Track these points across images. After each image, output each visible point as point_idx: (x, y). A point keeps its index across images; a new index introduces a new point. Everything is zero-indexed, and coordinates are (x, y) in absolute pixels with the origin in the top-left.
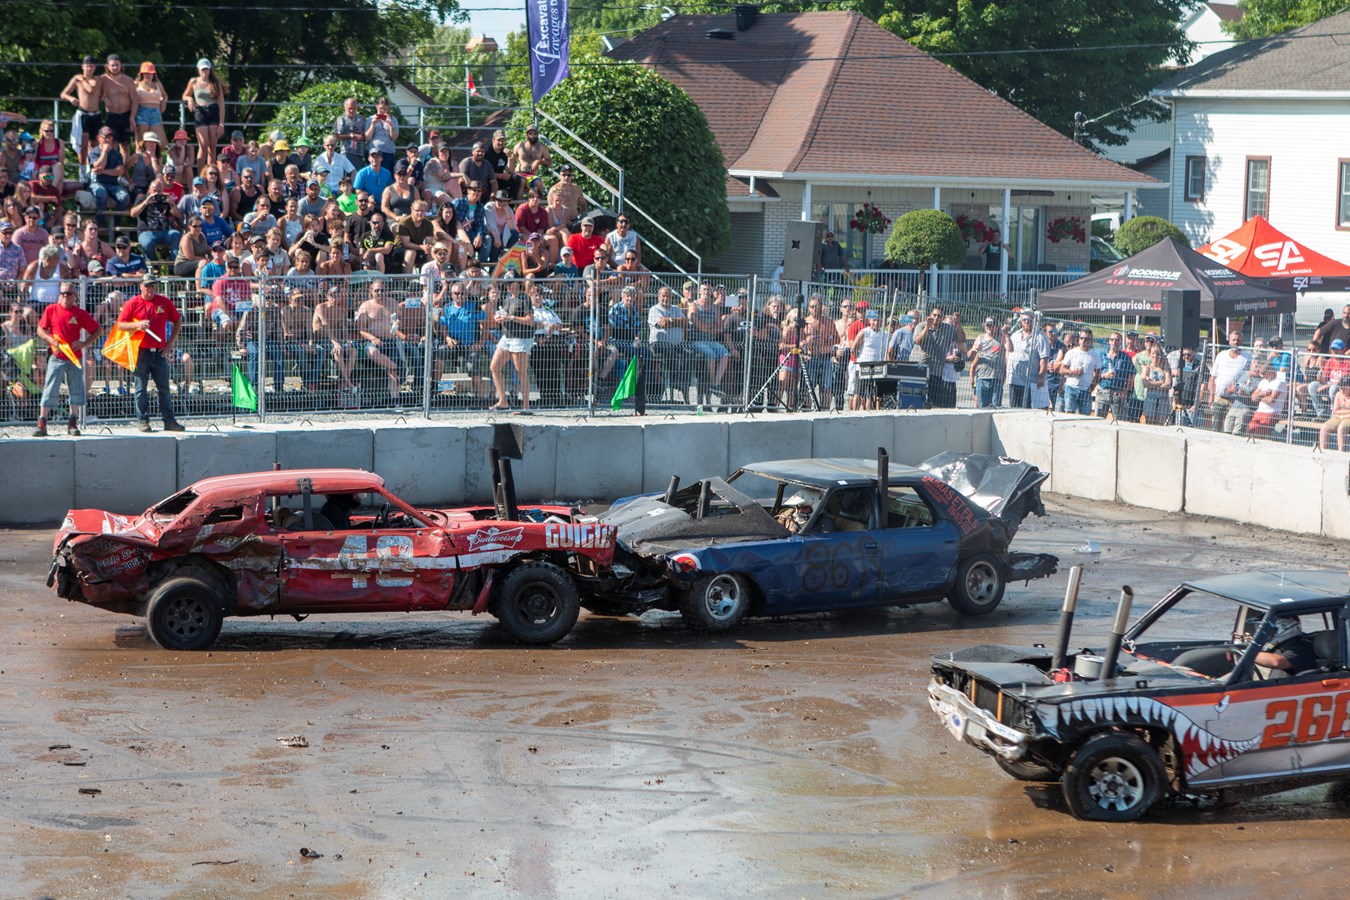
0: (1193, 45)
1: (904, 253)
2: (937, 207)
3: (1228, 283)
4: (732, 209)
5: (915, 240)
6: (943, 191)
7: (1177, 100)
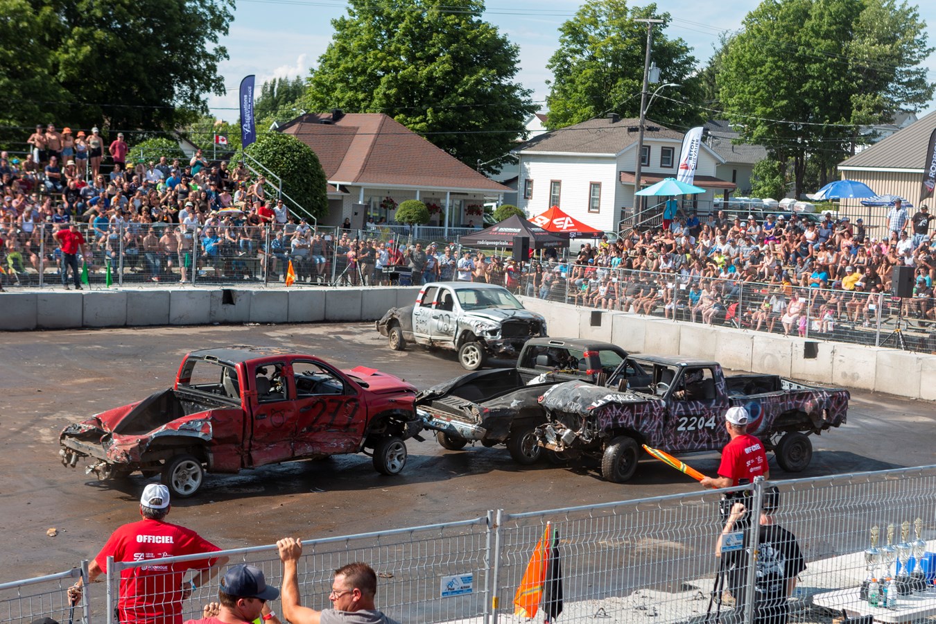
0: (529, 132)
1: (403, 219)
2: (418, 199)
3: (542, 233)
4: (329, 198)
5: (408, 213)
6: (421, 192)
7: (522, 155)
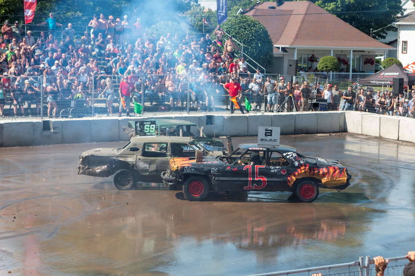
1: (323, 68)
2: (332, 55)
3: (412, 75)
4: (275, 56)
5: (326, 64)
6: (334, 51)
7: (399, 25)
